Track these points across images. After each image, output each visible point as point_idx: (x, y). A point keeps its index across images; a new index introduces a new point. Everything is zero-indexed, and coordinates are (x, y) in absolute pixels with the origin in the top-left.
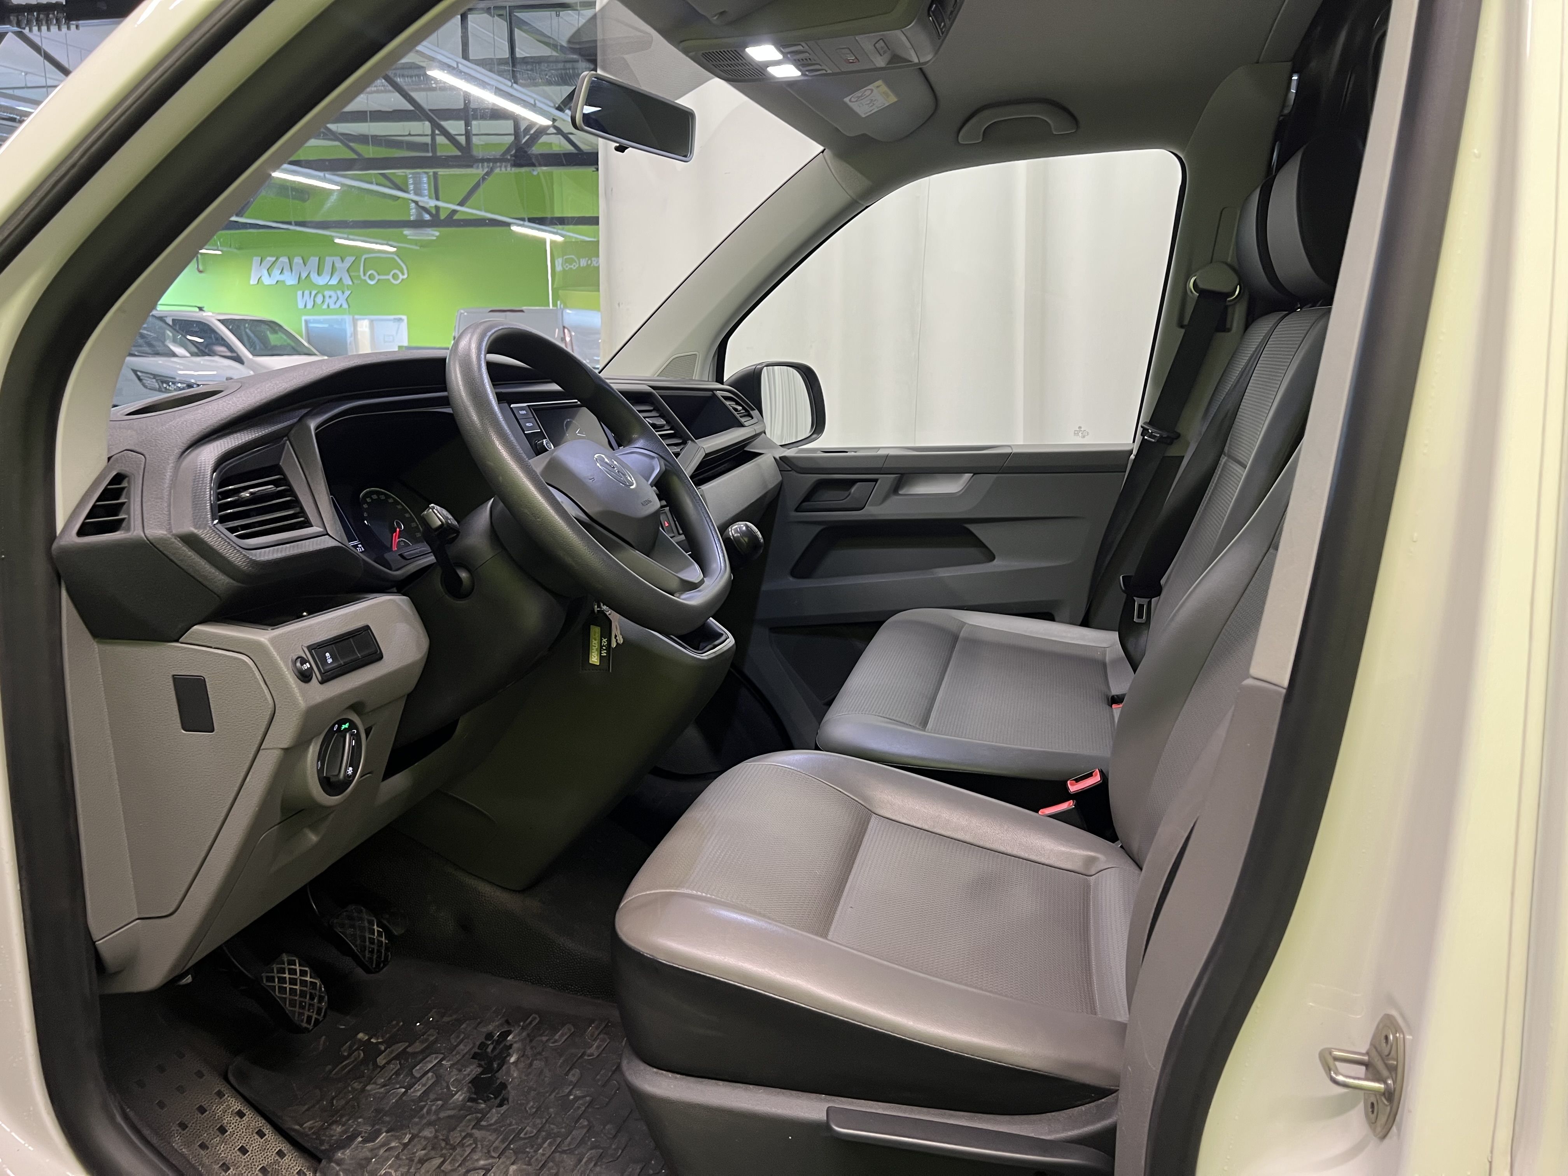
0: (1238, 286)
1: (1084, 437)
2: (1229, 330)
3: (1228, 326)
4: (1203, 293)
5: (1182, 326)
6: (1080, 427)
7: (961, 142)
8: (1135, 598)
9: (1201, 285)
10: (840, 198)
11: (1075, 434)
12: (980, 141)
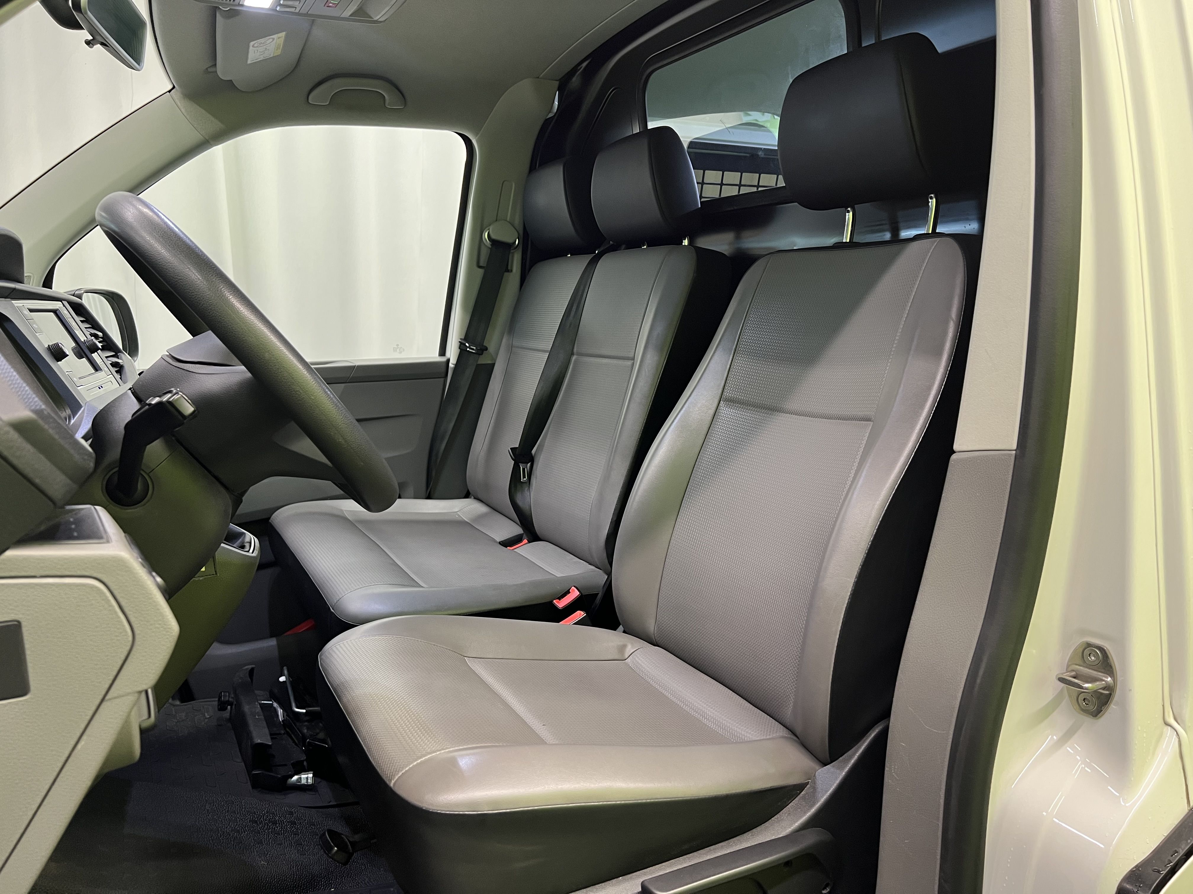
0: (517, 240)
1: (400, 353)
2: (512, 271)
3: (509, 268)
4: (493, 242)
5: (480, 267)
6: (398, 345)
7: (311, 102)
8: (520, 464)
9: (493, 237)
10: (193, 136)
11: (394, 350)
12: (328, 103)
